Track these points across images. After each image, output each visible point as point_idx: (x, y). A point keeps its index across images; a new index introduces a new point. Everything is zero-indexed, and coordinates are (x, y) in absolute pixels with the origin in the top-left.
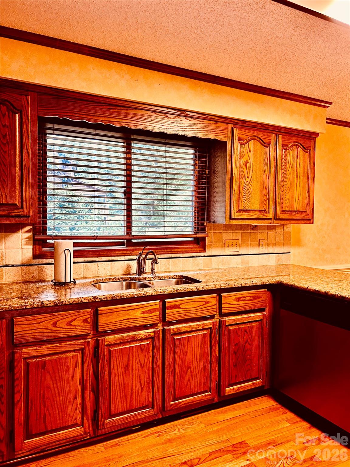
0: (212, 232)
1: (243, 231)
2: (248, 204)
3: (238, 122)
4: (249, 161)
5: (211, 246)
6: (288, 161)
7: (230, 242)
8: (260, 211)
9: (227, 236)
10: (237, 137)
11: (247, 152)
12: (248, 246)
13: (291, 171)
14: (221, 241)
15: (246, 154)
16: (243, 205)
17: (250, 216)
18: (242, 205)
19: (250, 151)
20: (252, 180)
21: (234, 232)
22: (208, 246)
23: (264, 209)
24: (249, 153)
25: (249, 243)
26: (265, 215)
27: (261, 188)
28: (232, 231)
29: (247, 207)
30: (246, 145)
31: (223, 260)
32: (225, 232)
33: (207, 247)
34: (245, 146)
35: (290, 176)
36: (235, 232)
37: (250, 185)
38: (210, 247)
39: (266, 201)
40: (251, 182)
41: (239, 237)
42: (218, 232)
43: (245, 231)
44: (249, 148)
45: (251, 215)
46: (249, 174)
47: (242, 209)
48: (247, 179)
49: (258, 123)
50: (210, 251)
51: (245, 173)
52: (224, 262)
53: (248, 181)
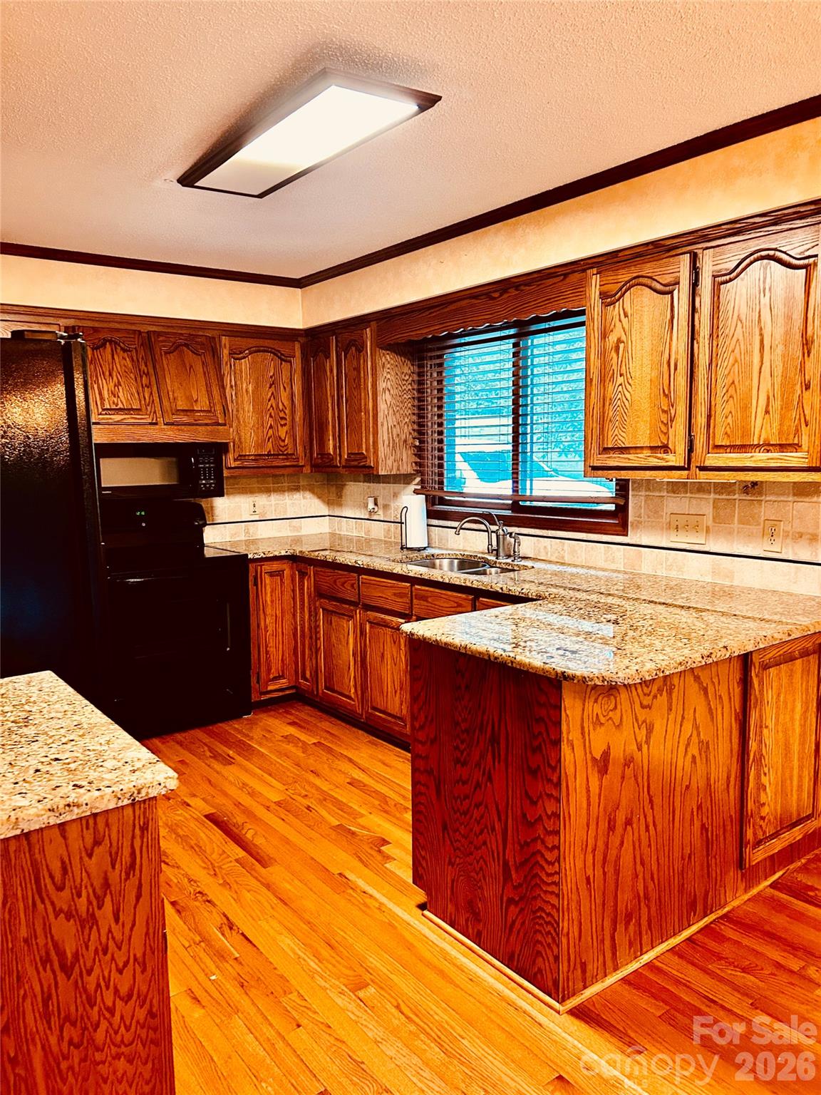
0: (643, 493)
1: (717, 496)
2: (622, 434)
3: (600, 259)
4: (624, 338)
5: (638, 525)
6: (731, 313)
7: (682, 520)
8: (652, 448)
9: (674, 504)
10: (598, 293)
11: (620, 321)
12: (730, 533)
13: (741, 338)
14: (662, 516)
15: (618, 324)
16: (610, 439)
17: (627, 461)
18: (609, 436)
19: (626, 315)
20: (630, 381)
21: (693, 496)
22: (632, 524)
23: (660, 445)
24: (625, 320)
25: (736, 525)
26: (663, 459)
27: (652, 395)
28: (688, 495)
29: (619, 442)
30: (617, 304)
31: (667, 559)
32: (673, 495)
33: (632, 526)
34: (614, 307)
35: (737, 351)
36: (697, 496)
37: (626, 392)
38: (637, 527)
39: (666, 425)
40: (630, 384)
41: (708, 509)
42: (657, 494)
43: (724, 497)
44: (624, 309)
45: (629, 459)
46: (624, 367)
47: (610, 446)
48: (620, 380)
49: (647, 244)
50: (638, 535)
51: (614, 367)
52: (668, 563)
53: (621, 385)
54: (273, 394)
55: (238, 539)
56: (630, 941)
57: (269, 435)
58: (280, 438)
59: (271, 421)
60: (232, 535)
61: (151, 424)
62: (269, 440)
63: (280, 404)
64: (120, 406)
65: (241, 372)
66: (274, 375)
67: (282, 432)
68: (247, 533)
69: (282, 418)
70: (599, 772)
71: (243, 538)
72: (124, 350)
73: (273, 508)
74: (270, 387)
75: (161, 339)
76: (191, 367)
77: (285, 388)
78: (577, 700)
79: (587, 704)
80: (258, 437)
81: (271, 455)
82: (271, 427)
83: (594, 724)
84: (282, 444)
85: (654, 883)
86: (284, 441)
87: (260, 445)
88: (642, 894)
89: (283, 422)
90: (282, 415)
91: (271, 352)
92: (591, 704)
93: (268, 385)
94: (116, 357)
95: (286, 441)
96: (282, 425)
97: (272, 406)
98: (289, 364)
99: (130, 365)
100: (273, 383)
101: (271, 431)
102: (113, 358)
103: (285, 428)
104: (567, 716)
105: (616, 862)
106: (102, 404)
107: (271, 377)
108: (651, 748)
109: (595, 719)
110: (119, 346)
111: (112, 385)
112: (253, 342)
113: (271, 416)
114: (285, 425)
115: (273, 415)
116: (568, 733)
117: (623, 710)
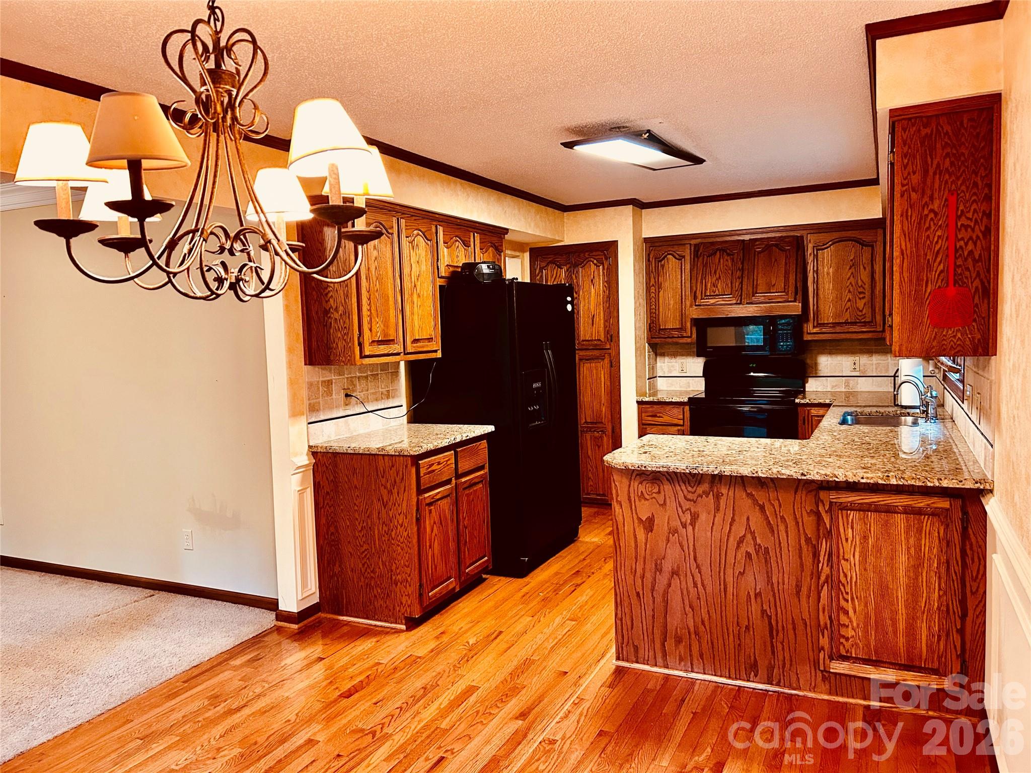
54: (852, 273)
55: (838, 390)
56: (680, 656)
57: (847, 307)
58: (858, 309)
59: (850, 296)
60: (833, 387)
61: (736, 304)
62: (847, 310)
63: (859, 281)
64: (717, 293)
65: (823, 259)
66: (854, 258)
67: (861, 304)
68: (847, 386)
69: (860, 293)
70: (645, 528)
71: (843, 390)
72: (728, 255)
73: (874, 366)
74: (850, 269)
75: (757, 243)
76: (776, 260)
77: (865, 268)
78: (624, 478)
79: (632, 483)
80: (836, 309)
81: (848, 323)
82: (849, 300)
83: (639, 497)
84: (860, 314)
85: (705, 627)
86: (861, 311)
87: (836, 315)
88: (692, 629)
89: (861, 296)
90: (861, 290)
91: (852, 241)
92: (636, 484)
93: (848, 268)
94: (721, 260)
95: (864, 311)
96: (860, 299)
97: (851, 283)
98: (870, 248)
99: (730, 265)
100: (853, 265)
101: (849, 303)
102: (719, 261)
103: (863, 301)
104: (616, 485)
105: (663, 595)
106: (705, 292)
107: (852, 260)
108: (696, 530)
109: (640, 494)
110: (726, 252)
111: (715, 279)
112: (836, 235)
113: (849, 291)
114: (864, 298)
115: (851, 290)
116: (617, 496)
117: (667, 497)
